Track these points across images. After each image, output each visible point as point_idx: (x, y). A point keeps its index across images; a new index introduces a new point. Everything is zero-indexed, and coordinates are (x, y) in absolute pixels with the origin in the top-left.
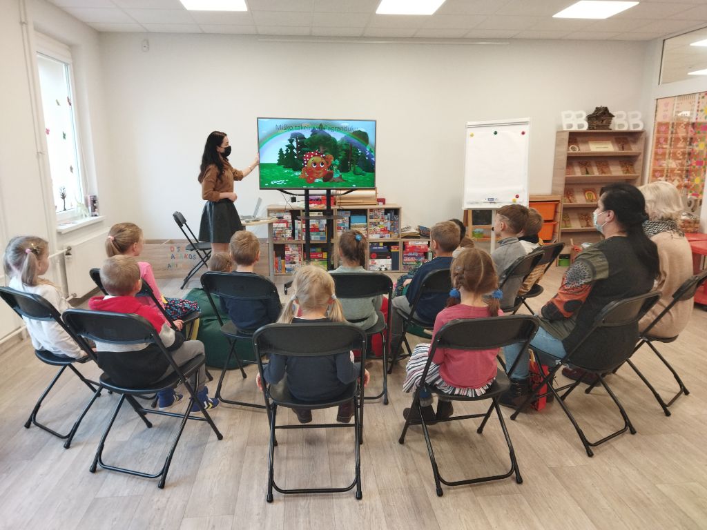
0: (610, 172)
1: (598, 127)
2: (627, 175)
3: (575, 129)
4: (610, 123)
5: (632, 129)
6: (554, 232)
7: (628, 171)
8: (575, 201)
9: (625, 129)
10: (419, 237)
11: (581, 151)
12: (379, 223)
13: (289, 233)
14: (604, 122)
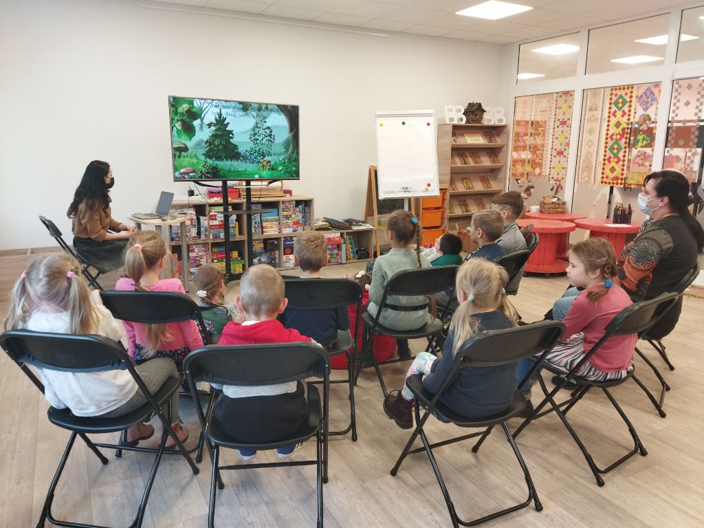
0: (482, 162)
1: (474, 121)
2: (495, 164)
3: (456, 122)
4: (482, 118)
5: (497, 124)
6: (443, 218)
7: (494, 162)
8: (457, 189)
9: (492, 123)
10: (329, 229)
11: (461, 143)
12: (290, 216)
13: (194, 232)
14: (478, 117)
